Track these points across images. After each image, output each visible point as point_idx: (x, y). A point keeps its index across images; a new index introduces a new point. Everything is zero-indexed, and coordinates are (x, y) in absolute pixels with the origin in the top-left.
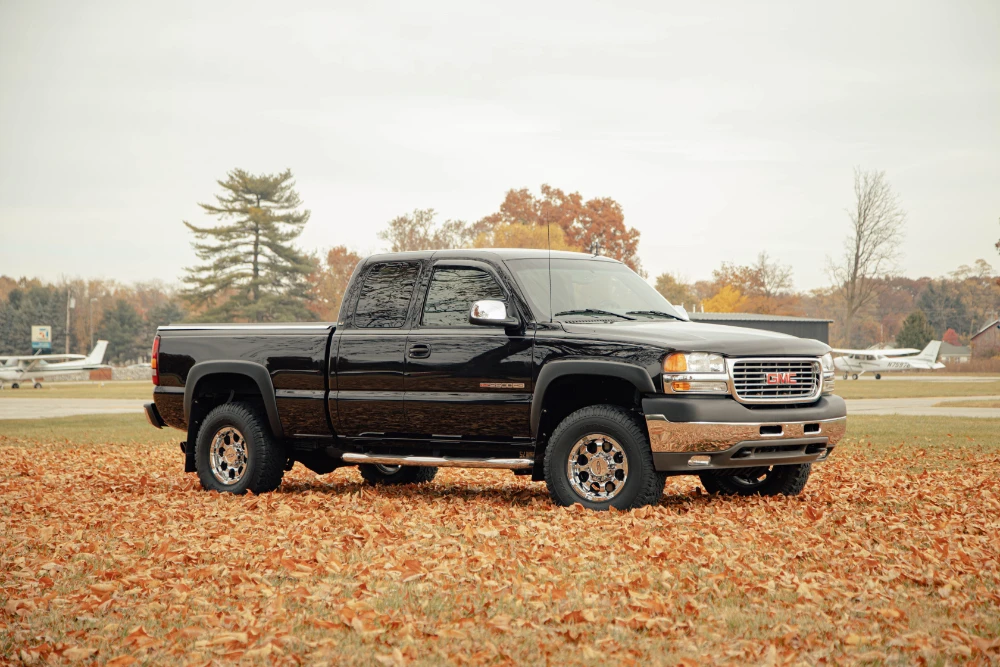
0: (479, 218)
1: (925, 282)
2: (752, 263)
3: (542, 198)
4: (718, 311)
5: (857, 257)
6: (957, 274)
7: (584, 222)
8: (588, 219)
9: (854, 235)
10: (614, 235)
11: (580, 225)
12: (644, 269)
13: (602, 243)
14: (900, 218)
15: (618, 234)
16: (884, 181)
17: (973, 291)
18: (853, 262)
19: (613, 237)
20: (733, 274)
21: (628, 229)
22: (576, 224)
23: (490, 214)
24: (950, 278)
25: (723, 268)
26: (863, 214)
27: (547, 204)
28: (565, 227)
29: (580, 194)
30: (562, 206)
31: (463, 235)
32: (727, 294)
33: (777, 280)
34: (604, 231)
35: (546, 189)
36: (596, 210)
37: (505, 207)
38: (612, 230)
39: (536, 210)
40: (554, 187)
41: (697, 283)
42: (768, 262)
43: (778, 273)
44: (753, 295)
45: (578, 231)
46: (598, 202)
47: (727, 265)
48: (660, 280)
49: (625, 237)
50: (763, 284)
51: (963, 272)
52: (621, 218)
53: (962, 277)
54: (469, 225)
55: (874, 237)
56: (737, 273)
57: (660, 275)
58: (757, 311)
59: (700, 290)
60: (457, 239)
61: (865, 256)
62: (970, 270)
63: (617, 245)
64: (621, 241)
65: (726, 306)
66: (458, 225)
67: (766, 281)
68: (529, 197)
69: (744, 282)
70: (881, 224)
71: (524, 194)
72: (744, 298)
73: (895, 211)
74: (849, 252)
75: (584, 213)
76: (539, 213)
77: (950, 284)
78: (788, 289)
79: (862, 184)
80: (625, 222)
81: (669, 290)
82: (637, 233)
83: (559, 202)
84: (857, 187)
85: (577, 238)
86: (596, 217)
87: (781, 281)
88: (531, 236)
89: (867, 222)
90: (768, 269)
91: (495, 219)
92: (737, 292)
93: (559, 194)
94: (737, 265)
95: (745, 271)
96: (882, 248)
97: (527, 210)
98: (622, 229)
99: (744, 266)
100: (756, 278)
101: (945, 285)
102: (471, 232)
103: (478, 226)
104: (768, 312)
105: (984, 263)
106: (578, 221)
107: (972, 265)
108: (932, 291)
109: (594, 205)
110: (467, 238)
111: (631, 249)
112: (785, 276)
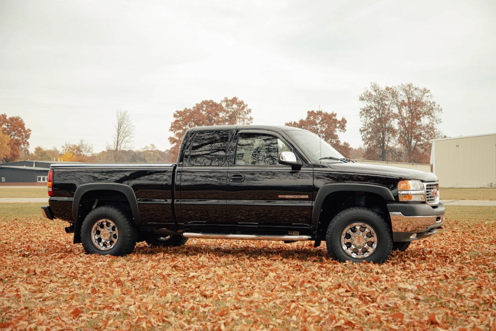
2: (77, 143)
5: (118, 142)
6: (144, 149)
7: (8, 126)
8: (9, 124)
9: (116, 133)
10: (21, 131)
11: (6, 127)
13: (15, 134)
14: (133, 128)
15: (22, 130)
16: (127, 114)
17: (150, 155)
18: (116, 144)
19: (20, 132)
20: (70, 147)
21: (26, 129)
24: (141, 150)
25: (65, 145)
26: (120, 126)
29: (6, 114)
33: (87, 150)
34: (17, 129)
36: (13, 121)
38: (20, 129)
42: (84, 143)
43: (87, 147)
44: (78, 155)
45: (5, 129)
46: (14, 118)
47: (67, 144)
49: (26, 132)
50: (81, 151)
51: (146, 148)
52: (24, 124)
53: (145, 150)
55: (124, 135)
56: (71, 147)
61: (121, 141)
62: (148, 148)
63: (23, 135)
64: (24, 134)
65: (67, 159)
67: (83, 150)
69: (74, 150)
70: (126, 130)
72: (75, 156)
73: (132, 125)
74: (114, 140)
75: (8, 122)
77: (141, 152)
78: (91, 153)
79: (119, 115)
80: (25, 126)
81: (40, 153)
82: (30, 131)
84: (117, 116)
85: (5, 132)
86: (13, 124)
87: (89, 150)
89: (121, 129)
90: (84, 146)
92: (72, 154)
94: (71, 144)
96: (126, 139)
98: (24, 129)
99: (74, 144)
100: (78, 149)
101: (140, 153)
105: (153, 145)
106: (6, 125)
107: (149, 146)
108: (135, 155)
109: (12, 119)
111: (28, 137)
112: (91, 148)
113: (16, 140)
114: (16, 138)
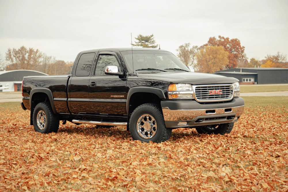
2: (275, 54)
3: (219, 39)
4: (266, 67)
7: (230, 45)
8: (231, 44)
11: (229, 46)
12: (247, 57)
13: (235, 50)
15: (239, 48)
19: (238, 49)
20: (271, 57)
21: (242, 46)
22: (228, 46)
23: (205, 44)
25: (267, 56)
27: (220, 40)
28: (225, 47)
29: (229, 38)
30: (224, 41)
31: (198, 49)
32: (269, 63)
33: (282, 58)
34: (235, 47)
35: (220, 37)
36: (233, 42)
37: (209, 42)
38: (237, 47)
39: (217, 42)
40: (222, 36)
41: (262, 60)
42: (280, 54)
43: (283, 57)
44: (276, 63)
45: (228, 47)
46: (234, 40)
47: (269, 55)
48: (251, 60)
49: (241, 49)
50: (279, 60)
52: (240, 43)
54: (199, 47)
56: (272, 57)
57: (251, 58)
58: (277, 67)
59: (263, 62)
60: (196, 51)
63: (239, 51)
64: (240, 50)
65: (268, 66)
66: (196, 47)
67: (279, 59)
68: (215, 39)
69: (273, 59)
71: (214, 38)
72: (273, 64)
76: (218, 43)
78: (285, 61)
81: (254, 62)
82: (244, 47)
83: (223, 40)
85: (228, 49)
86: (233, 44)
87: (284, 59)
88: (215, 49)
90: (280, 56)
91: (206, 45)
92: (271, 62)
93: (223, 38)
94: (271, 55)
95: (274, 56)
97: (215, 42)
98: (240, 46)
99: (273, 55)
100: (277, 58)
102: (200, 49)
103: (201, 47)
104: (280, 67)
106: (228, 45)
109: (232, 41)
110: (199, 50)
111: (243, 52)
112: (285, 57)
113: (235, 54)
114: (235, 53)
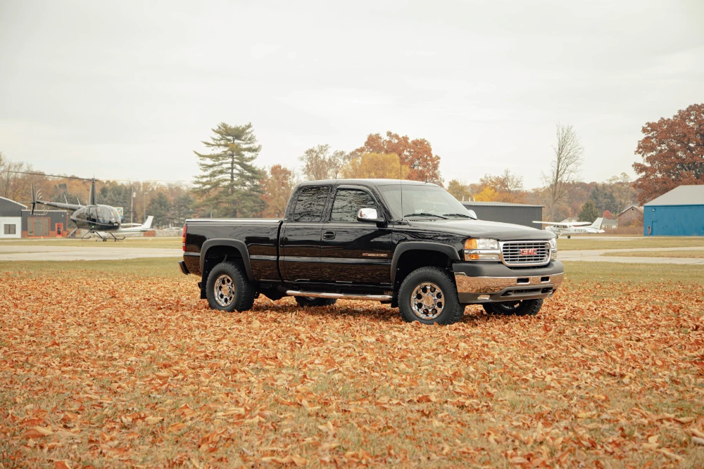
0: (353, 150)
1: (594, 185)
2: (501, 175)
3: (388, 138)
4: (482, 200)
5: (558, 172)
6: (611, 180)
7: (410, 152)
8: (412, 150)
9: (557, 160)
10: (426, 159)
11: (408, 154)
12: (442, 177)
13: (420, 163)
14: (581, 151)
15: (428, 158)
16: (572, 131)
17: (619, 190)
18: (555, 175)
19: (426, 160)
20: (491, 180)
21: (434, 156)
22: (406, 153)
23: (359, 148)
24: (607, 182)
25: (485, 177)
26: (561, 149)
27: (390, 142)
28: (400, 155)
29: (408, 136)
30: (398, 143)
31: (344, 159)
32: (488, 191)
33: (514, 184)
34: (421, 157)
35: (389, 134)
36: (416, 145)
37: (367, 143)
38: (425, 156)
39: (384, 145)
40: (393, 133)
41: (471, 185)
42: (509, 174)
43: (515, 180)
44: (501, 192)
45: (407, 157)
46: (418, 141)
47: (488, 176)
48: (451, 183)
49: (432, 160)
50: (507, 186)
51: (614, 179)
52: (430, 150)
53: (613, 182)
54: (347, 153)
55: (567, 161)
56: (493, 180)
57: (451, 180)
58: (504, 201)
59: (472, 188)
60: (341, 161)
61: (562, 171)
62: (618, 179)
63: (429, 164)
64: (430, 162)
65: (486, 198)
66: (342, 153)
67: (509, 184)
68: (380, 138)
69: (496, 185)
70: (570, 154)
71: (378, 137)
72: (497, 194)
73: (579, 147)
74: (553, 169)
75: (410, 147)
76: (385, 147)
77: (607, 186)
78: (520, 189)
79: (561, 132)
80: (432, 152)
81: (456, 189)
82: (439, 158)
83: (396, 141)
84: (558, 134)
85: (406, 161)
86: (416, 149)
87: (517, 184)
88: (381, 159)
89: (563, 153)
90: (510, 178)
91: (361, 150)
92: (493, 190)
93: (397, 136)
94: (493, 175)
95: (497, 179)
96: (570, 167)
97: (379, 146)
98: (430, 155)
99: (497, 176)
100: (503, 182)
101: (604, 186)
102: (349, 157)
103: (352, 154)
104: (509, 201)
105: (625, 175)
106: (407, 151)
107: (619, 176)
108: (597, 190)
109: (416, 143)
110: (347, 160)
111: (435, 167)
112: (519, 182)
113: (421, 171)
114: (420, 168)
